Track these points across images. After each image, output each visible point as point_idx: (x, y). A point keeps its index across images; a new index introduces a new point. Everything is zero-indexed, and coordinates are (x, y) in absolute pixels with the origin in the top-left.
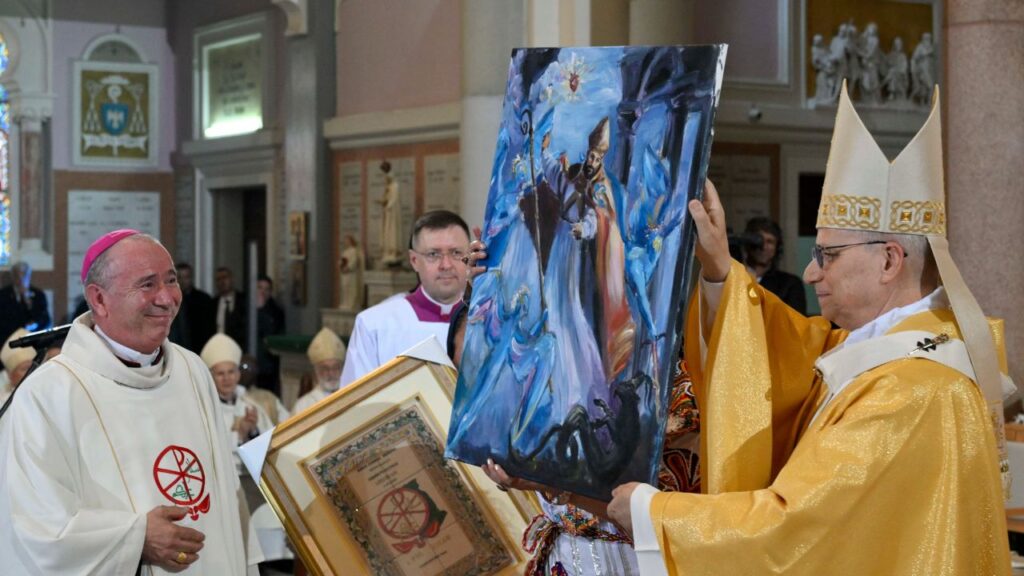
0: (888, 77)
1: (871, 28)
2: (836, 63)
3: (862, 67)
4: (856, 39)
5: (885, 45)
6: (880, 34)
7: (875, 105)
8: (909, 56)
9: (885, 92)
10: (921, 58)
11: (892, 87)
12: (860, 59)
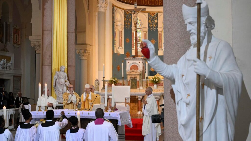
0: (7, 66)
1: (5, 60)
2: (2, 64)
3: (4, 65)
4: (4, 61)
5: (7, 62)
6: (6, 61)
7: (6, 70)
8: (9, 63)
9: (7, 68)
10: (10, 64)
11: (8, 67)
12: (4, 64)
